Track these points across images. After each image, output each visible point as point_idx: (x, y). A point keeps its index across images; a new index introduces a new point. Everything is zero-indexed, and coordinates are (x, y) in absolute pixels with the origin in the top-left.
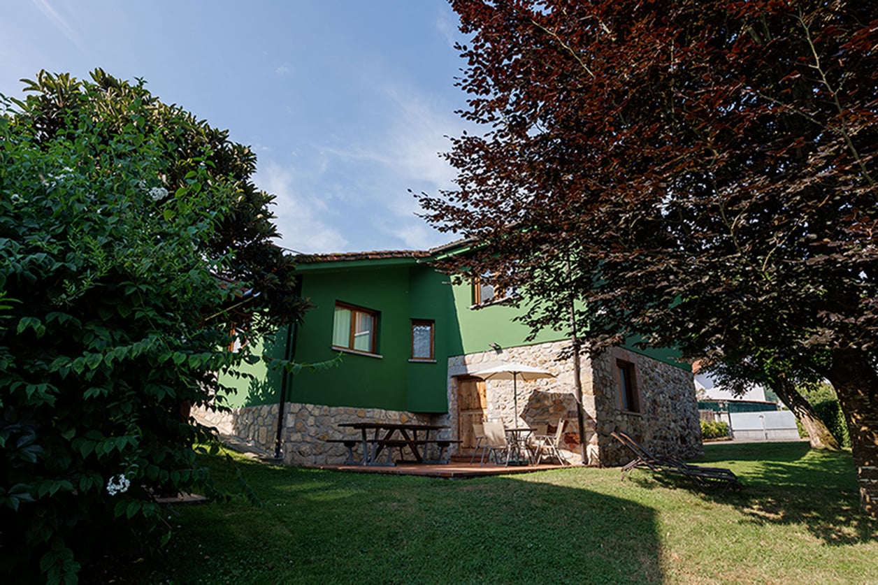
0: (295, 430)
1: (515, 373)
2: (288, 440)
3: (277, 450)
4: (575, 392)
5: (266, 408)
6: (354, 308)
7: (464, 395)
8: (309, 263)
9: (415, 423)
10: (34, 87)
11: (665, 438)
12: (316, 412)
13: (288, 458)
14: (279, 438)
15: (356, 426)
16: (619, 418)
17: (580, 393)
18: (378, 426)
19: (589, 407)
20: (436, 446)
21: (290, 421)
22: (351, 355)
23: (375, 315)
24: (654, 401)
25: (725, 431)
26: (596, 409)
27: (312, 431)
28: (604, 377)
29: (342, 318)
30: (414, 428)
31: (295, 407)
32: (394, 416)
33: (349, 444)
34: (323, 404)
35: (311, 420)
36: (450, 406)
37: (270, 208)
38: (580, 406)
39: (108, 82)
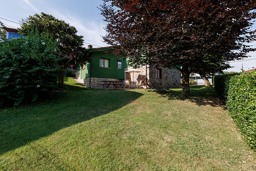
0: (93, 82)
1: (133, 71)
2: (92, 84)
3: (90, 86)
4: (146, 75)
5: (88, 78)
6: (104, 59)
7: (128, 75)
8: (93, 50)
9: (118, 81)
10: (30, 19)
11: (169, 84)
12: (97, 79)
13: (92, 87)
14: (90, 83)
15: (104, 81)
16: (156, 80)
17: (147, 75)
18: (107, 82)
19: (148, 78)
20: (119, 85)
21: (92, 81)
22: (104, 68)
23: (109, 60)
24: (167, 77)
25: (196, 83)
26: (149, 78)
27: (96, 82)
28: (152, 72)
29: (101, 61)
30: (118, 82)
31: (93, 78)
32: (113, 80)
33: (103, 85)
34: (98, 78)
35: (96, 81)
36: (125, 78)
37: (83, 39)
38: (146, 77)
39: (45, 15)
